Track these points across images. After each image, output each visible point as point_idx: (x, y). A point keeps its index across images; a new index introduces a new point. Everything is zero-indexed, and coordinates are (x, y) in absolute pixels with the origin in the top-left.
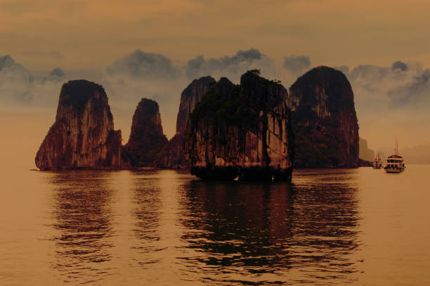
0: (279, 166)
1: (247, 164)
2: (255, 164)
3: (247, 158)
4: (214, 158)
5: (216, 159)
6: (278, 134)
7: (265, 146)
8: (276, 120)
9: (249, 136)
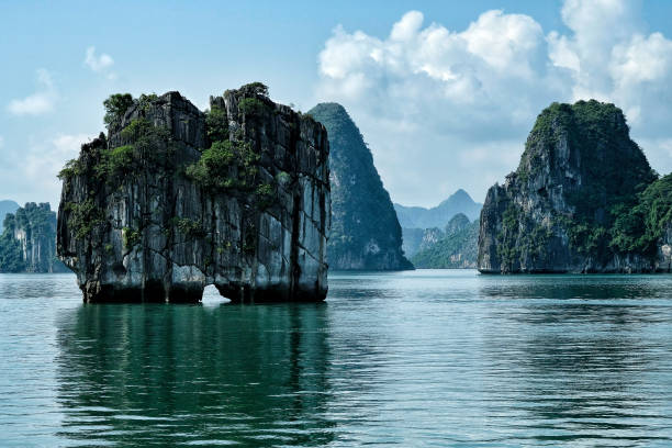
0: (317, 282)
1: (262, 280)
2: (276, 279)
3: (262, 268)
4: (169, 266)
5: (175, 267)
6: (319, 220)
7: (295, 244)
8: (315, 195)
9: (267, 223)
